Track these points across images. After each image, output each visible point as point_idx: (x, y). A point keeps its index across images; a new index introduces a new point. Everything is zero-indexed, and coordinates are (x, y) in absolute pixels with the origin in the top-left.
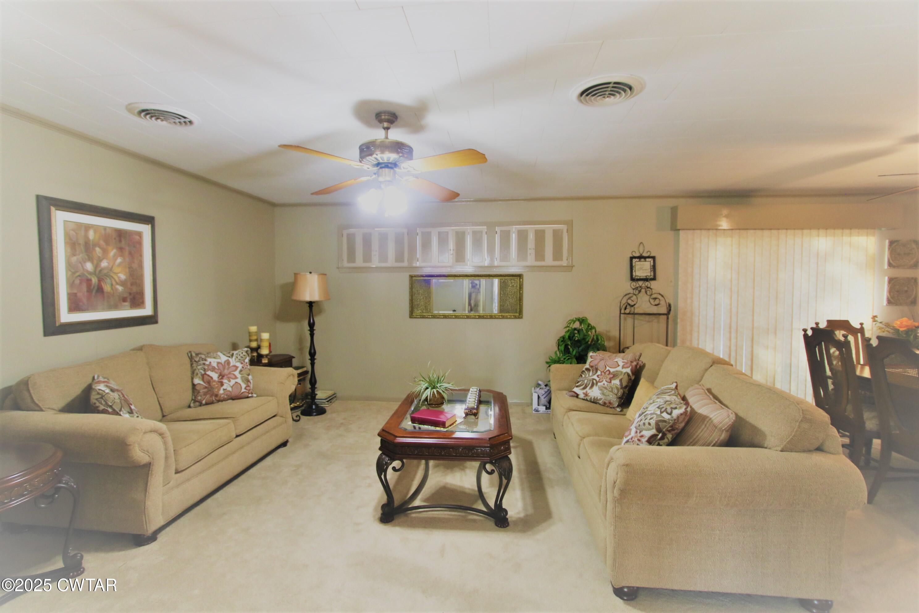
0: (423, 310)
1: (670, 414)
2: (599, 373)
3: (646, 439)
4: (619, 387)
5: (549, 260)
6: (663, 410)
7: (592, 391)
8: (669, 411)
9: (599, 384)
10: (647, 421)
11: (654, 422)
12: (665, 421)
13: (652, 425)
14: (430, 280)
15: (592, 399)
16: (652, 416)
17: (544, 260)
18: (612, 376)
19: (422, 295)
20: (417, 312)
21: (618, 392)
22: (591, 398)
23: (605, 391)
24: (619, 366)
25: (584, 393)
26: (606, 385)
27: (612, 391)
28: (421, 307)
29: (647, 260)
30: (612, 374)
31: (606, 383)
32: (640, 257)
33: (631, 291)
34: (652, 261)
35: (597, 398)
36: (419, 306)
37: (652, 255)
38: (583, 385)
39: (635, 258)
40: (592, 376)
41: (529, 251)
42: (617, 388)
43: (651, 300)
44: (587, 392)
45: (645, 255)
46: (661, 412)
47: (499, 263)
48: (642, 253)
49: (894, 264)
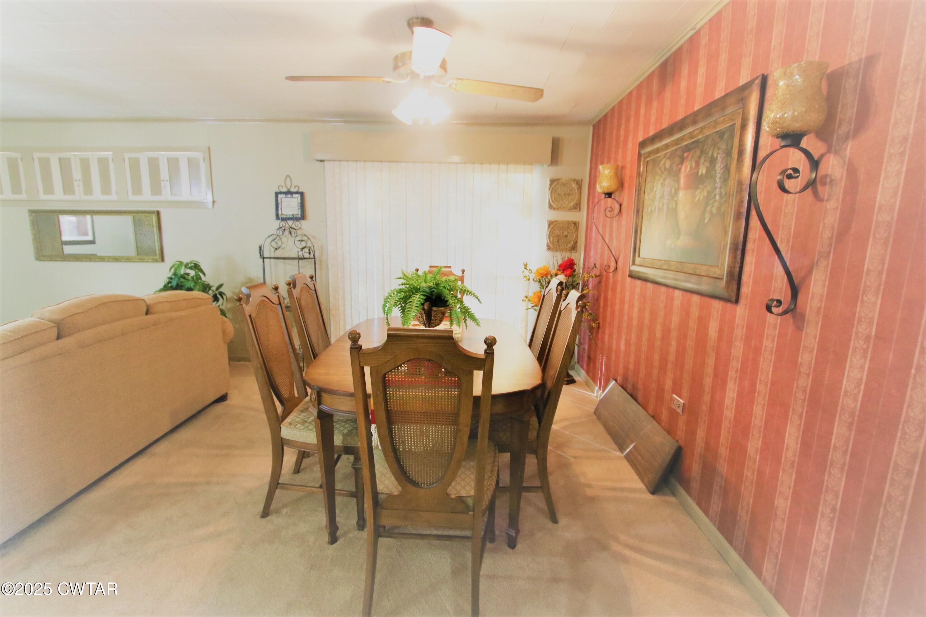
5: (187, 194)
29: (294, 195)
32: (289, 193)
33: (276, 232)
34: (299, 198)
37: (300, 190)
39: (281, 193)
43: (296, 242)
45: (293, 190)
47: (132, 197)
48: (289, 187)
49: (554, 206)
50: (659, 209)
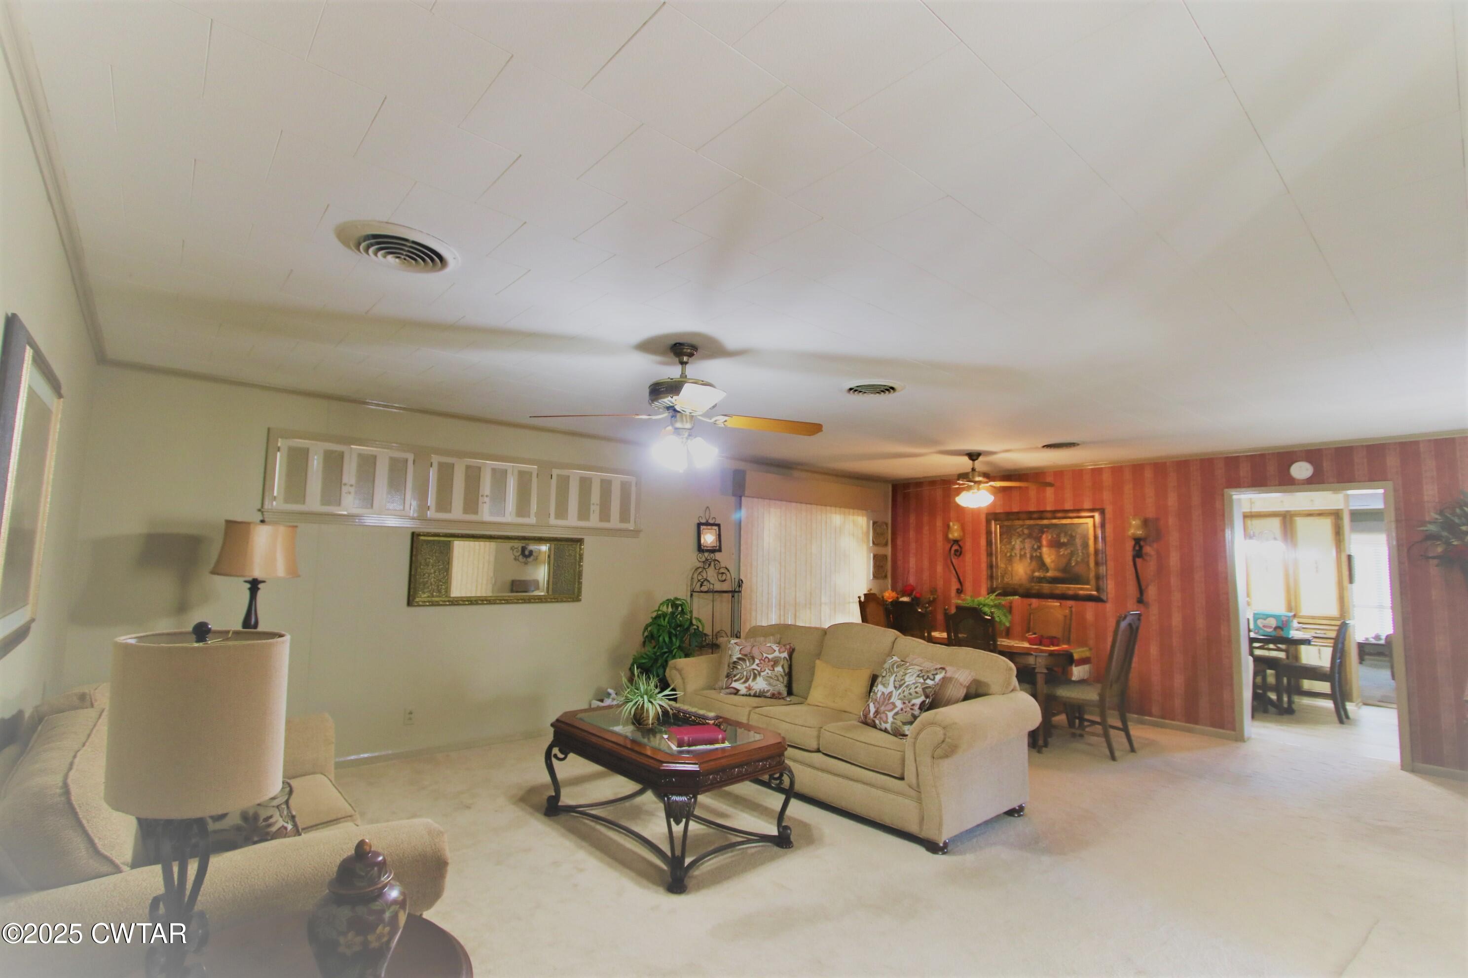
0: (433, 591)
1: (933, 680)
2: (757, 661)
3: (918, 706)
4: (783, 674)
5: (615, 522)
6: (925, 677)
7: (757, 683)
8: (932, 677)
9: (762, 674)
10: (912, 691)
11: (921, 689)
12: (929, 687)
13: (919, 693)
14: (450, 541)
15: (758, 692)
16: (916, 685)
17: (609, 521)
18: (772, 663)
19: (433, 567)
20: (423, 596)
21: (784, 679)
22: (756, 691)
23: (772, 681)
24: (775, 651)
25: (746, 687)
26: (770, 673)
27: (778, 680)
28: (430, 587)
29: (713, 527)
30: (772, 661)
31: (770, 672)
32: (707, 524)
33: (701, 565)
34: (717, 530)
35: (764, 690)
36: (427, 585)
37: (716, 523)
38: (743, 678)
39: (702, 524)
40: (749, 666)
41: (592, 508)
42: (781, 675)
43: (719, 575)
44: (749, 685)
45: (711, 521)
46: (925, 680)
47: (553, 521)
48: (707, 519)
49: (875, 542)
50: (1021, 556)
